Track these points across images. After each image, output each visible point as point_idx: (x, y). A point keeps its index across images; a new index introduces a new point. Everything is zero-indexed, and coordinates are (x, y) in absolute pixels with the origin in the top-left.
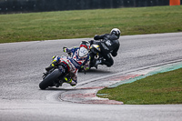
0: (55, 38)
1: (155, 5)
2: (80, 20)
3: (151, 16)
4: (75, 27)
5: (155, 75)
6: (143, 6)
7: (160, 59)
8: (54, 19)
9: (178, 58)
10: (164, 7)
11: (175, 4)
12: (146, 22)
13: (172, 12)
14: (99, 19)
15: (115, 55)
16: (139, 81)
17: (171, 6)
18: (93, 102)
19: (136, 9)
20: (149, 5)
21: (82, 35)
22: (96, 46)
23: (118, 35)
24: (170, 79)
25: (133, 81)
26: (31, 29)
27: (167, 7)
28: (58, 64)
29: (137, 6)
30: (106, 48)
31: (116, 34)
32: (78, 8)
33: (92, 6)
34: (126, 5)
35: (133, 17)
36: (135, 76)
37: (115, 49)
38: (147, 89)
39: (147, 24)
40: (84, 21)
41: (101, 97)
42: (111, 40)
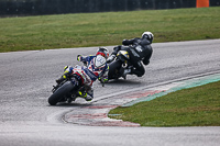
0: (57, 46)
1: (179, 6)
2: (88, 25)
3: (174, 20)
4: (82, 34)
5: (178, 92)
6: (164, 8)
7: (185, 72)
8: (57, 23)
9: (207, 71)
10: (189, 9)
11: (203, 5)
12: (168, 27)
13: (199, 16)
14: (111, 24)
15: (146, 62)
16: (159, 99)
17: (198, 8)
18: (103, 124)
19: (155, 11)
20: (172, 7)
21: (90, 43)
22: (124, 53)
23: (151, 40)
24: (196, 97)
25: (152, 98)
26: (29, 36)
27: (193, 9)
28: (70, 75)
29: (157, 8)
30: (136, 55)
31: (148, 38)
32: (86, 10)
33: (103, 8)
34: (144, 7)
35: (152, 22)
36: (155, 93)
37: (147, 55)
38: (169, 109)
39: (169, 31)
40: (93, 26)
41: (113, 118)
42: (143, 45)
